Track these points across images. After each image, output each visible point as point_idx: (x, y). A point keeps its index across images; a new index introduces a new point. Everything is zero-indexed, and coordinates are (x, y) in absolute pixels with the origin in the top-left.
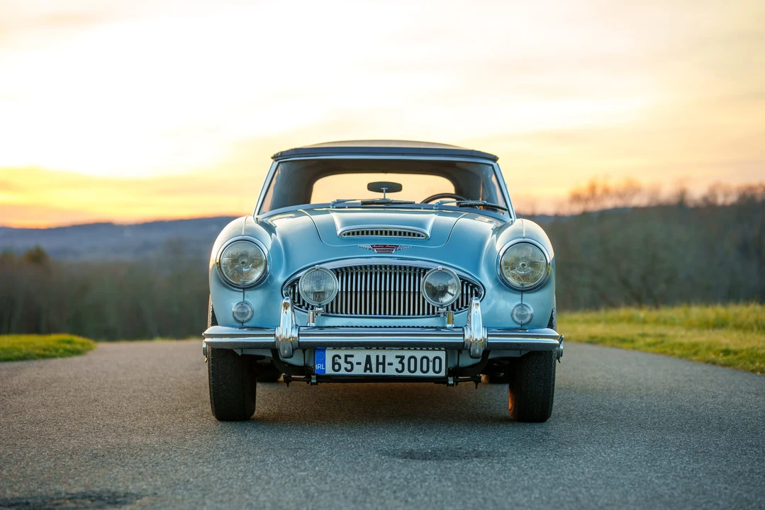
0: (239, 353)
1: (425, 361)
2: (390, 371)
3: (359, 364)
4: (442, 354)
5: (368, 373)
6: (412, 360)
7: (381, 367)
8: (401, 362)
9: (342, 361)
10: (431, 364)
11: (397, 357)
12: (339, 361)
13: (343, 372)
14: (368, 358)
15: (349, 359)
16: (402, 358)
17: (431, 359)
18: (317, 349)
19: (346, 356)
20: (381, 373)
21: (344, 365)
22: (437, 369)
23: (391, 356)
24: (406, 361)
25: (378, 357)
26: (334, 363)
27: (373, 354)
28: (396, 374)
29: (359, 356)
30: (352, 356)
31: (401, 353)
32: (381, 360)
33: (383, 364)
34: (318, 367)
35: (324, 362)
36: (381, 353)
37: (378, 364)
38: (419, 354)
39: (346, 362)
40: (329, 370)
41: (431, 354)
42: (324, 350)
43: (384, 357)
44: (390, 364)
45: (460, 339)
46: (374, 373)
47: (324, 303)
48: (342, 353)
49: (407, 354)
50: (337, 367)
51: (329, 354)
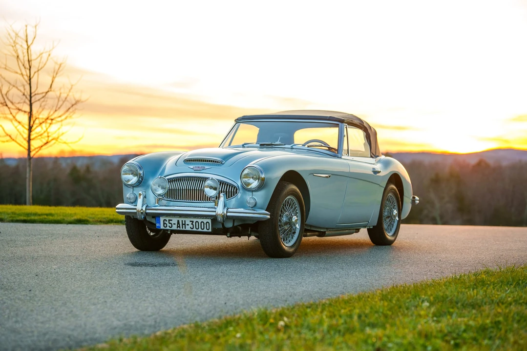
1: (202, 223)
2: (188, 228)
3: (174, 224)
4: (210, 221)
5: (179, 229)
6: (197, 223)
7: (184, 226)
8: (192, 224)
9: (167, 223)
10: (205, 225)
11: (190, 221)
12: (166, 222)
13: (168, 228)
14: (178, 221)
15: (170, 222)
16: (193, 222)
17: (205, 223)
18: (157, 216)
19: (169, 220)
20: (184, 229)
21: (168, 225)
22: (208, 228)
23: (188, 221)
24: (194, 224)
25: (182, 221)
26: (164, 224)
27: (180, 220)
28: (190, 229)
29: (175, 220)
30: (171, 220)
31: (192, 220)
32: (184, 223)
33: (185, 224)
34: (157, 225)
35: (160, 223)
36: (184, 219)
37: (183, 224)
38: (200, 220)
39: (169, 223)
40: (162, 227)
41: (205, 221)
42: (159, 217)
43: (185, 221)
44: (188, 225)
45: (214, 214)
46: (181, 229)
48: (167, 219)
49: (195, 220)
50: (165, 225)
51: (162, 219)
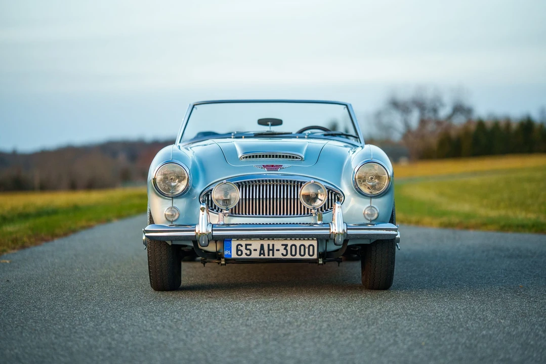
0: (170, 243)
1: (302, 247)
2: (278, 255)
3: (255, 250)
4: (315, 243)
5: (262, 256)
6: (293, 247)
7: (271, 252)
8: (285, 249)
9: (243, 249)
10: (307, 250)
11: (283, 245)
12: (241, 248)
13: (244, 256)
14: (262, 246)
15: (248, 247)
16: (286, 245)
17: (307, 246)
18: (225, 240)
19: (246, 245)
20: (271, 256)
21: (245, 251)
22: (311, 253)
23: (278, 244)
24: (288, 248)
25: (269, 245)
26: (238, 250)
27: (266, 243)
28: (282, 257)
29: (256, 245)
30: (251, 245)
31: (285, 242)
32: (271, 248)
33: (273, 250)
34: (226, 253)
35: (230, 250)
36: (271, 242)
37: (269, 250)
38: (298, 243)
39: (246, 249)
40: (234, 255)
41: (307, 243)
42: (230, 241)
43: (273, 245)
44: (278, 250)
45: (327, 232)
46: (266, 256)
47: (230, 207)
48: (243, 243)
49: (290, 243)
50: (239, 253)
51: (234, 243)
